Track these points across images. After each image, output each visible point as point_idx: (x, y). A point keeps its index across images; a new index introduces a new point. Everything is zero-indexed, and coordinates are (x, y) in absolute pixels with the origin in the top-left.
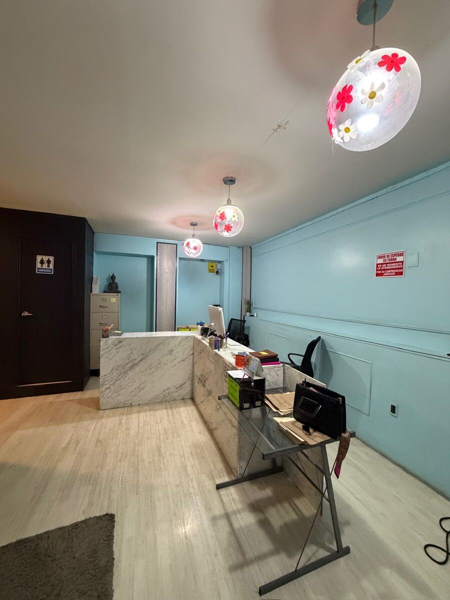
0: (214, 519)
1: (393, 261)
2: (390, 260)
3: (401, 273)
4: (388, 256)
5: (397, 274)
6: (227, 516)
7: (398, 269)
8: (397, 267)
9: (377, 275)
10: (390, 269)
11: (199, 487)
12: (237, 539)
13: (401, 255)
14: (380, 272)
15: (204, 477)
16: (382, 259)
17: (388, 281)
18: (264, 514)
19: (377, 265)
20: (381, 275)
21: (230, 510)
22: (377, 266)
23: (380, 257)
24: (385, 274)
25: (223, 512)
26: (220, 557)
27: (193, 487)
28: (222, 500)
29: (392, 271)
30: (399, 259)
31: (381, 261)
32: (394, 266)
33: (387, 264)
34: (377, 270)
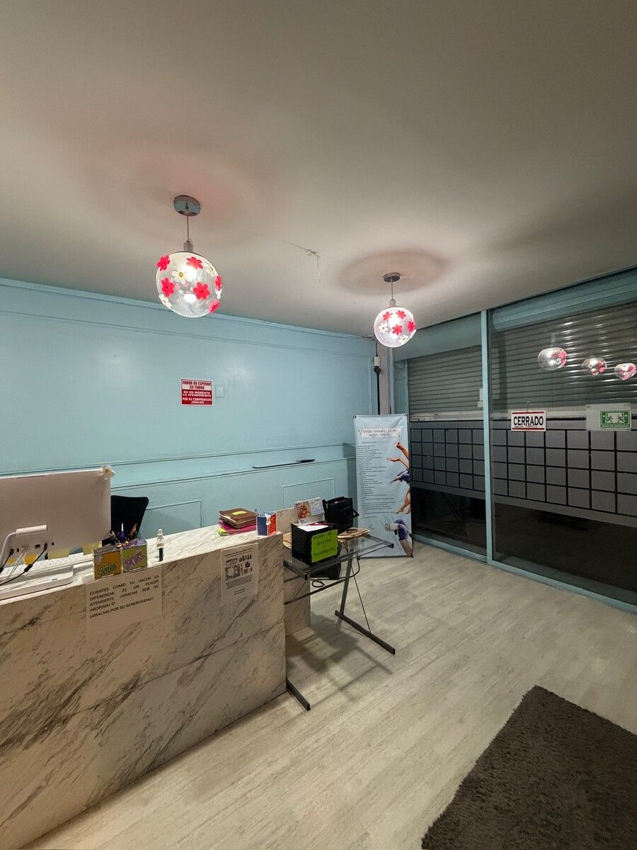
0: (353, 699)
1: (200, 389)
2: (199, 387)
3: (210, 403)
4: (195, 383)
5: (206, 403)
6: (342, 689)
7: (207, 398)
8: (206, 396)
9: (184, 402)
10: (198, 397)
11: (313, 734)
12: (362, 675)
13: (209, 384)
14: (187, 399)
15: (292, 734)
16: (189, 385)
17: (195, 410)
18: (326, 660)
19: (183, 390)
20: (189, 402)
21: (334, 689)
22: (183, 392)
23: (186, 383)
24: (193, 402)
25: (340, 694)
26: (386, 683)
27: (316, 741)
28: (324, 700)
29: (201, 399)
30: (207, 388)
31: (187, 387)
32: (202, 394)
33: (194, 391)
34: (183, 397)
